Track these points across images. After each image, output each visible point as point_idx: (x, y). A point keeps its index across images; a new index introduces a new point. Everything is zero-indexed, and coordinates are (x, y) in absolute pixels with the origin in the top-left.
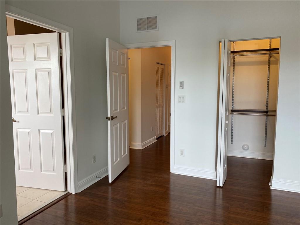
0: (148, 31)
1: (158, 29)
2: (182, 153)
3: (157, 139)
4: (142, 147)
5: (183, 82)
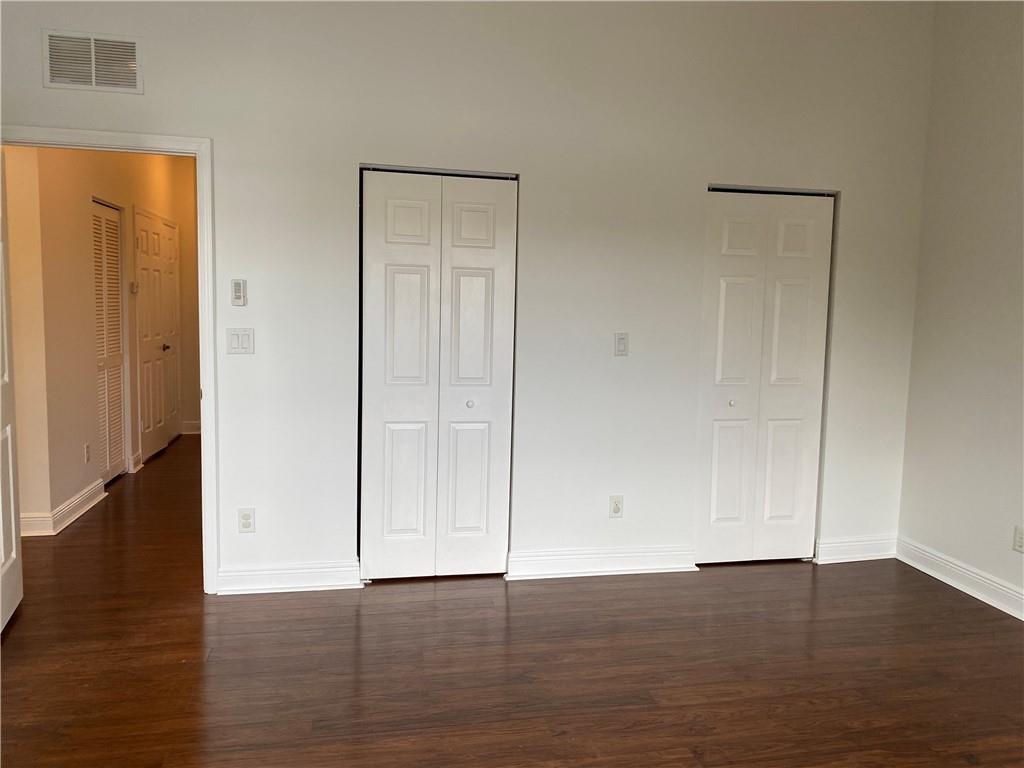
0: (99, 88)
1: (139, 90)
2: (247, 521)
3: (107, 487)
4: (56, 524)
5: (245, 282)
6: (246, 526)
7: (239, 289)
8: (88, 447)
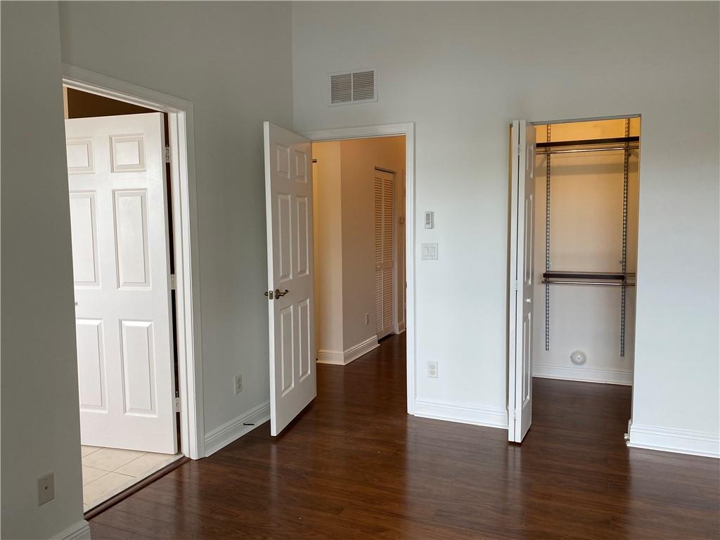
0: (356, 102)
1: (375, 99)
2: (432, 369)
3: (379, 341)
4: (346, 359)
5: (432, 213)
6: (432, 373)
7: (429, 218)
8: (368, 316)
